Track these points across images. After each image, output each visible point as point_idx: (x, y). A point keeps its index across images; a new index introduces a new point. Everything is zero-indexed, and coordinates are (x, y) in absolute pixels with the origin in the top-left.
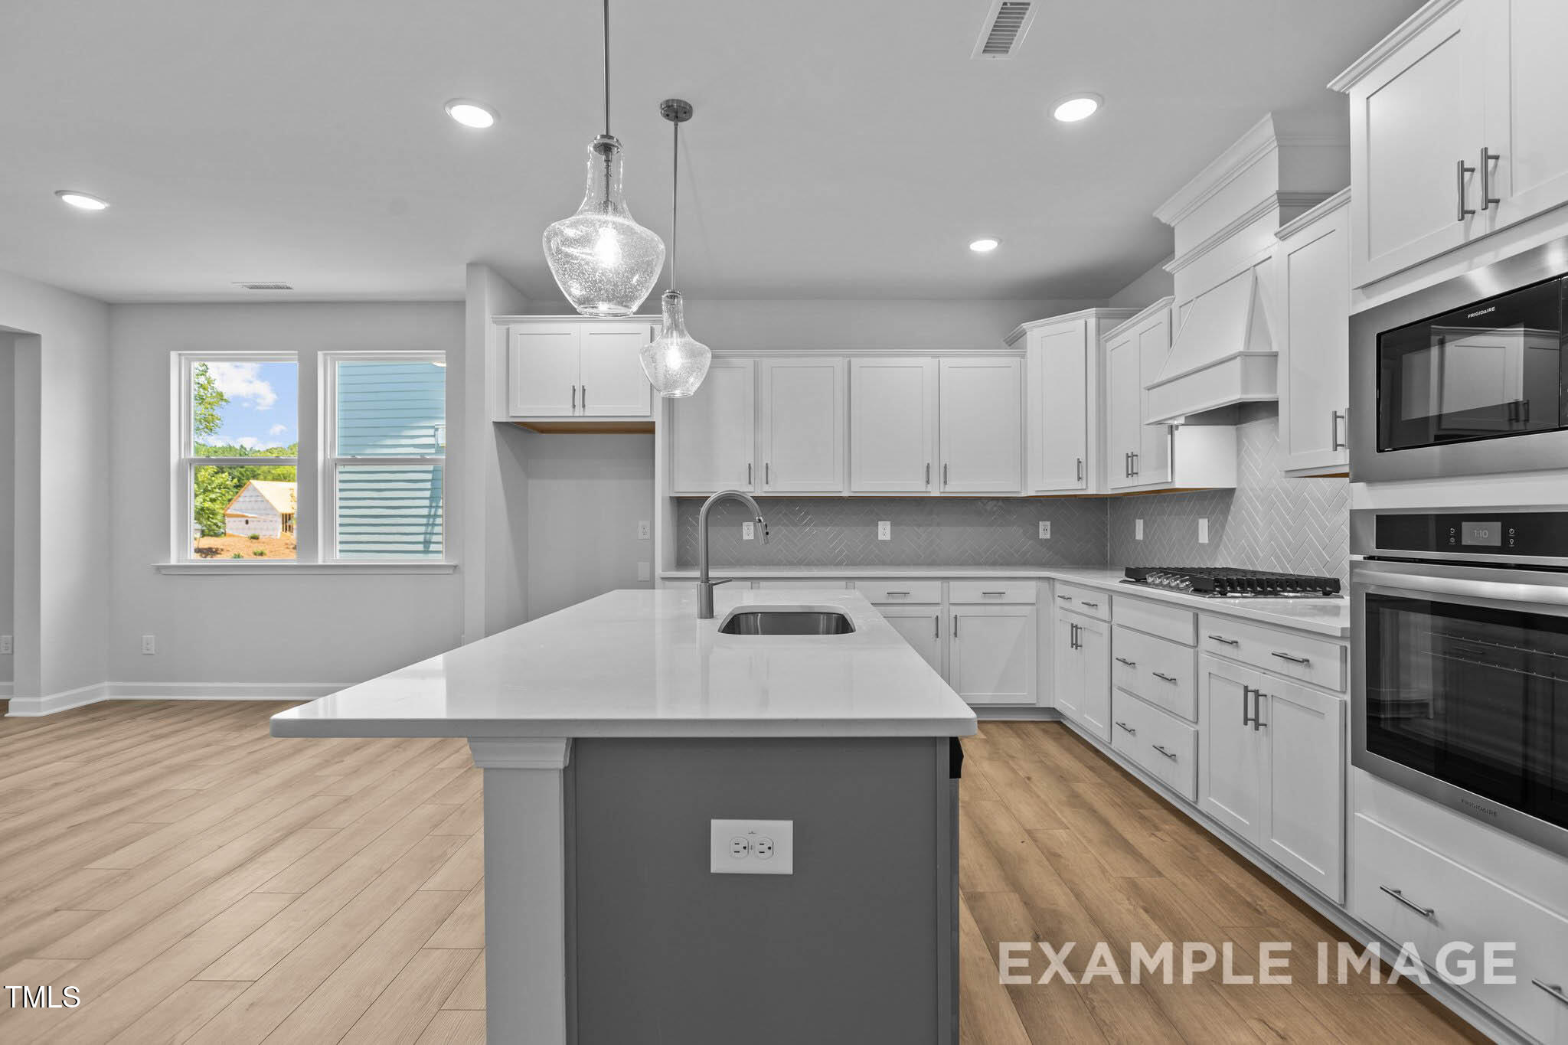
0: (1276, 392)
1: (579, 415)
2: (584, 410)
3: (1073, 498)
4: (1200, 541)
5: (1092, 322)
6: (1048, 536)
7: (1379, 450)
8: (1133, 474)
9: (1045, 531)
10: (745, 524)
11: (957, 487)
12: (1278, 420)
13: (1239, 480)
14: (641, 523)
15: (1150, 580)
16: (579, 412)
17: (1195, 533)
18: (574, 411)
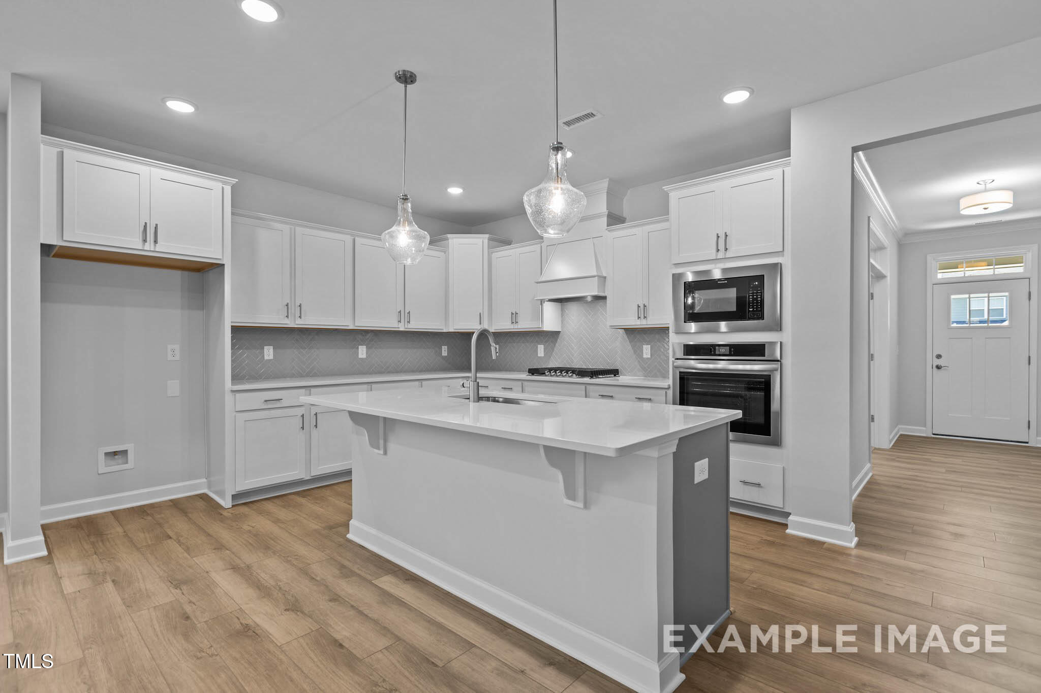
0: (605, 293)
1: (149, 249)
2: (155, 246)
3: (457, 333)
4: (539, 355)
5: (486, 241)
6: (446, 355)
7: (685, 322)
8: (517, 322)
9: (445, 351)
10: (266, 348)
11: (416, 325)
12: (606, 306)
13: (562, 327)
14: (170, 347)
15: (547, 374)
16: (149, 246)
17: (536, 351)
18: (144, 244)
